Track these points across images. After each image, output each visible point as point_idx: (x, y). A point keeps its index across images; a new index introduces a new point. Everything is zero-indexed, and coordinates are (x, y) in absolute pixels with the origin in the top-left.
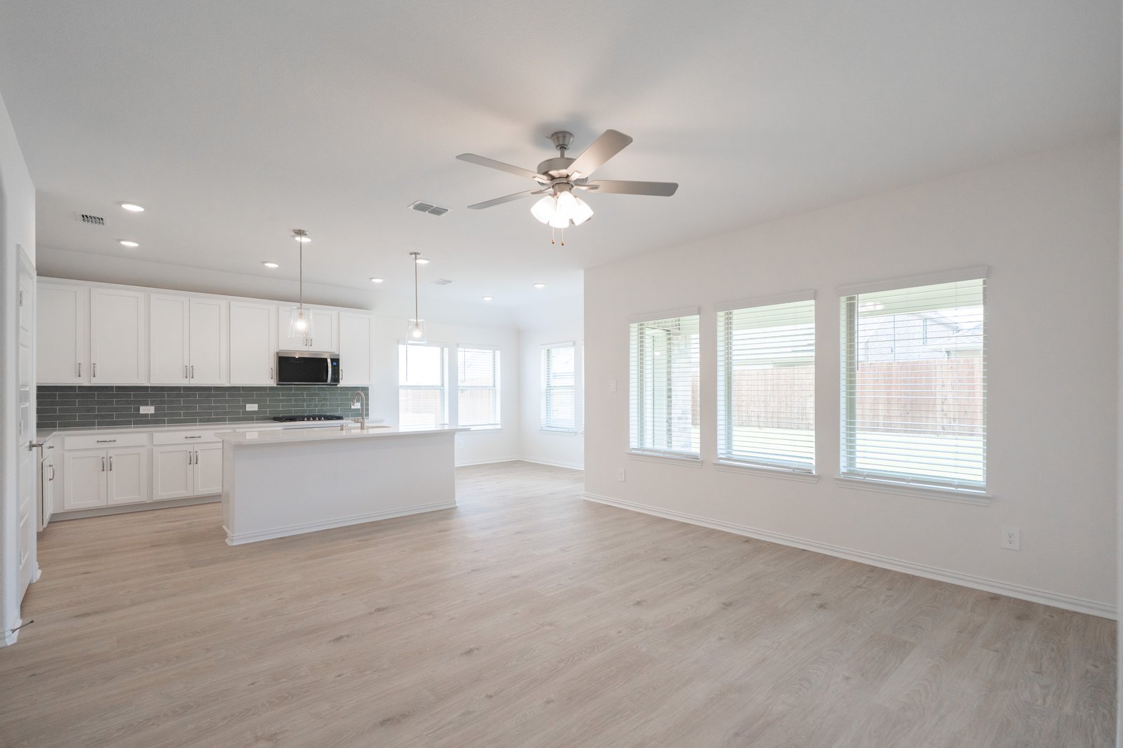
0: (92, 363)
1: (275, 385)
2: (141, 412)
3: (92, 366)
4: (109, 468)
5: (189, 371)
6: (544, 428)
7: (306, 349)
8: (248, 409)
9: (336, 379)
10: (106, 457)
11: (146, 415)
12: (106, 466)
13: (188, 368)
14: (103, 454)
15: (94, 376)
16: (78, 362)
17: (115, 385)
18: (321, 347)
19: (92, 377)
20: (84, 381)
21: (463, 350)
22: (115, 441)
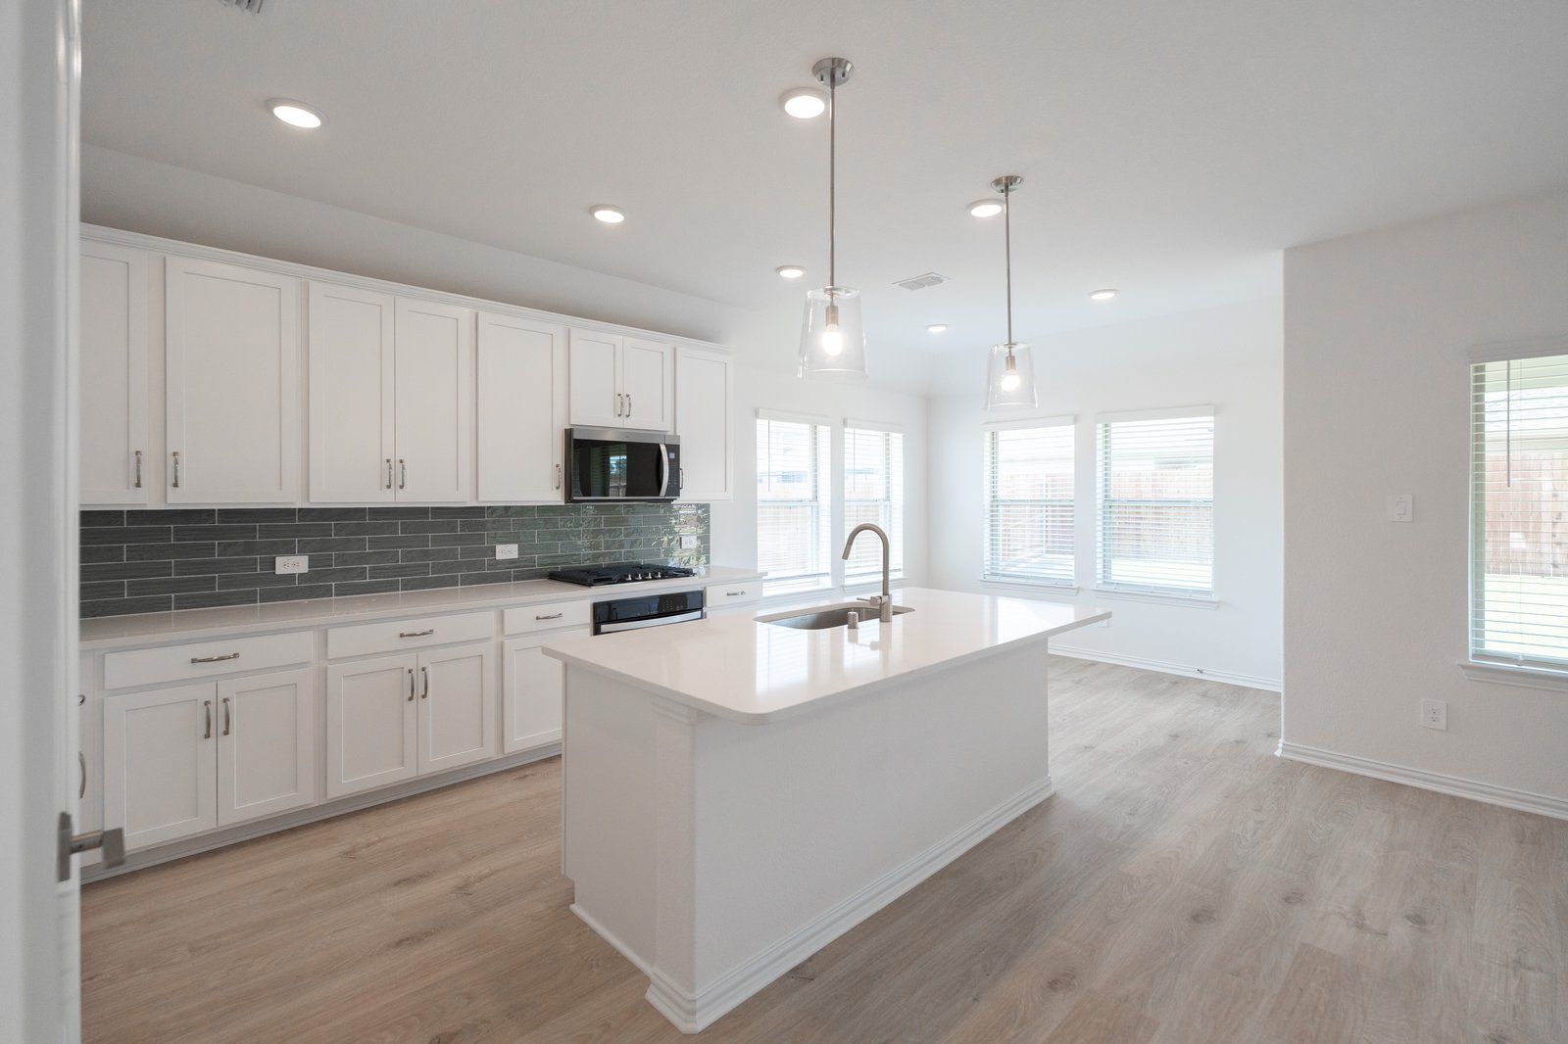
0: (170, 450)
1: (563, 504)
2: (278, 571)
3: (171, 460)
4: (222, 728)
5: (394, 473)
6: (988, 578)
7: (619, 423)
8: (499, 556)
9: (675, 489)
10: (213, 701)
11: (290, 577)
12: (216, 723)
13: (392, 463)
14: (206, 692)
15: (176, 485)
16: (133, 450)
17: (216, 507)
18: (644, 420)
19: (170, 488)
20: (149, 499)
21: (851, 430)
22: (236, 656)
